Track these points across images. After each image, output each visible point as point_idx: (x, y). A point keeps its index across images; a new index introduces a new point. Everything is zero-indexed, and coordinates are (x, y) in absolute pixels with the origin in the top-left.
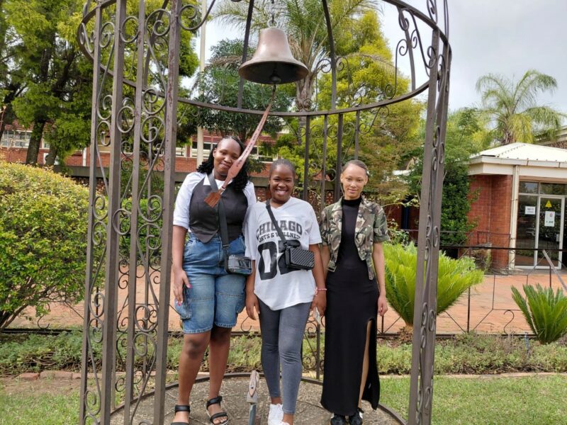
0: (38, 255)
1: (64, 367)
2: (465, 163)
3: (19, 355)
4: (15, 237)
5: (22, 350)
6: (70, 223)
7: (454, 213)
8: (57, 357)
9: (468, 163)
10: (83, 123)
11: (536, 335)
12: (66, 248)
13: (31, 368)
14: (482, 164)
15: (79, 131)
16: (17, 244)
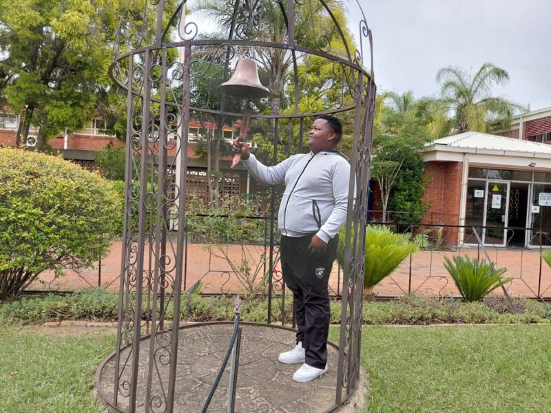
0: (60, 228)
1: (79, 318)
2: (420, 151)
3: (43, 308)
4: (42, 213)
5: (46, 304)
6: (83, 202)
7: (410, 195)
8: (73, 309)
9: (423, 151)
10: (71, 110)
11: (463, 298)
12: (81, 222)
13: (53, 319)
14: (435, 152)
15: (68, 117)
16: (43, 218)
